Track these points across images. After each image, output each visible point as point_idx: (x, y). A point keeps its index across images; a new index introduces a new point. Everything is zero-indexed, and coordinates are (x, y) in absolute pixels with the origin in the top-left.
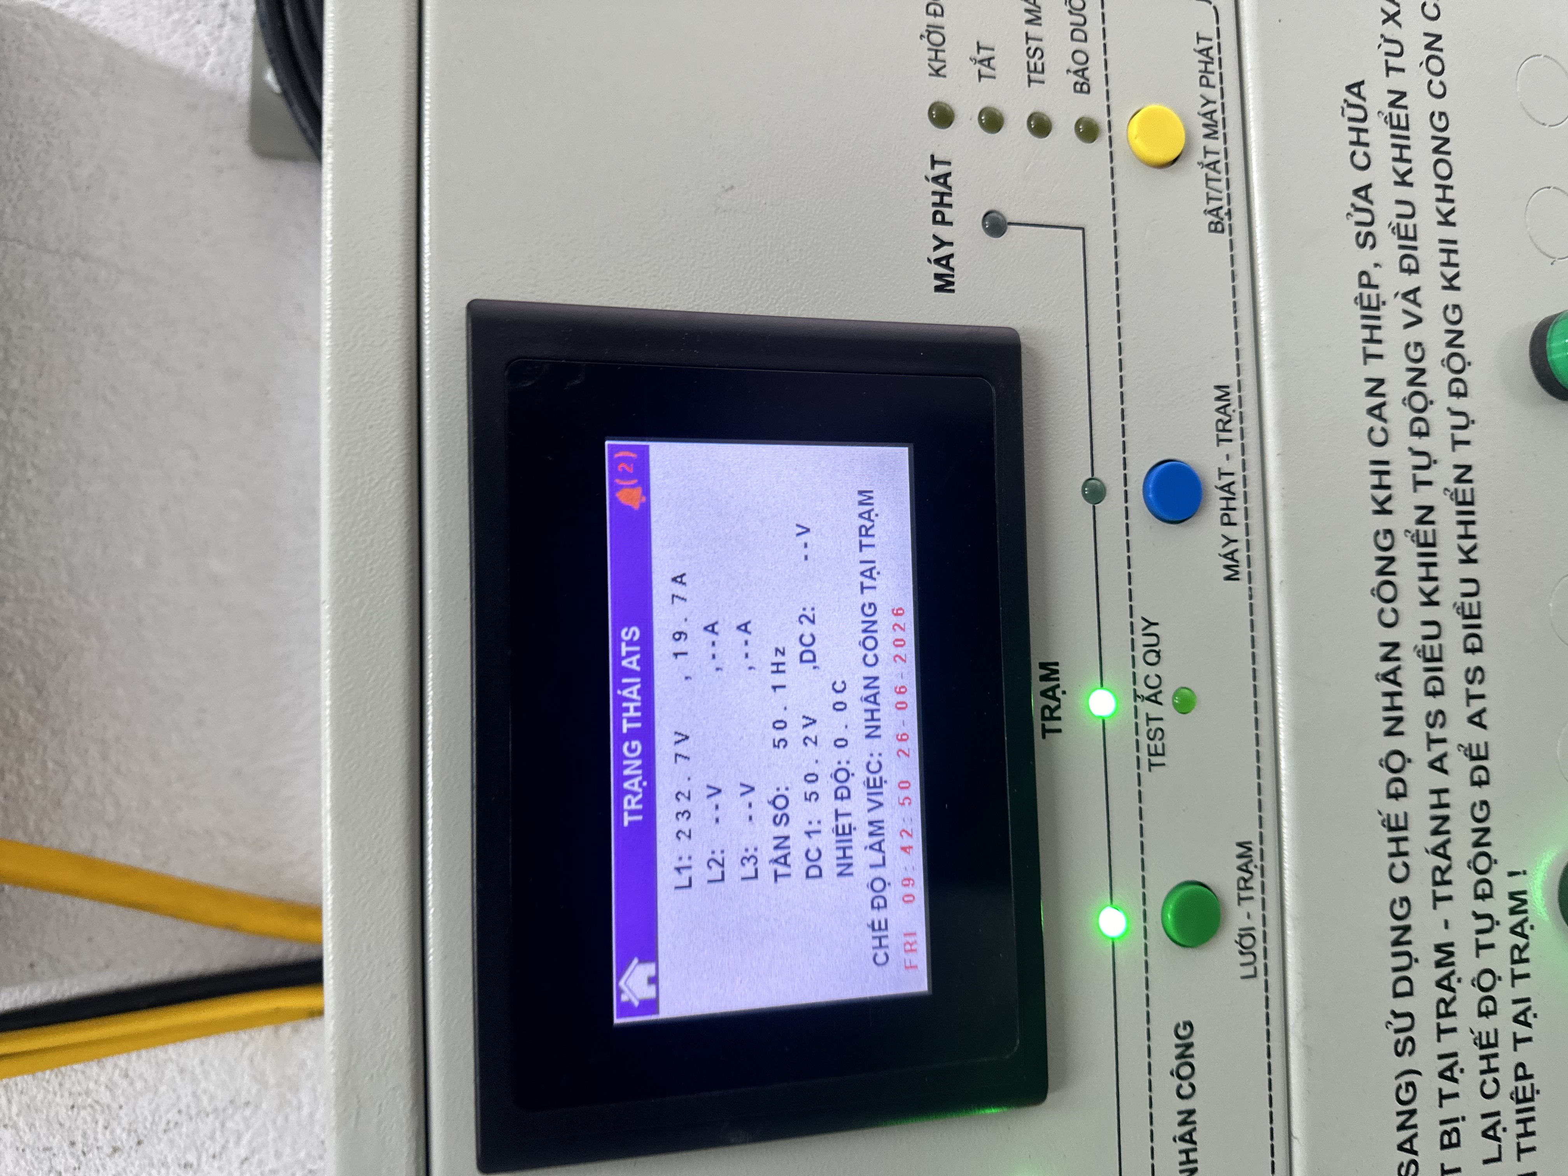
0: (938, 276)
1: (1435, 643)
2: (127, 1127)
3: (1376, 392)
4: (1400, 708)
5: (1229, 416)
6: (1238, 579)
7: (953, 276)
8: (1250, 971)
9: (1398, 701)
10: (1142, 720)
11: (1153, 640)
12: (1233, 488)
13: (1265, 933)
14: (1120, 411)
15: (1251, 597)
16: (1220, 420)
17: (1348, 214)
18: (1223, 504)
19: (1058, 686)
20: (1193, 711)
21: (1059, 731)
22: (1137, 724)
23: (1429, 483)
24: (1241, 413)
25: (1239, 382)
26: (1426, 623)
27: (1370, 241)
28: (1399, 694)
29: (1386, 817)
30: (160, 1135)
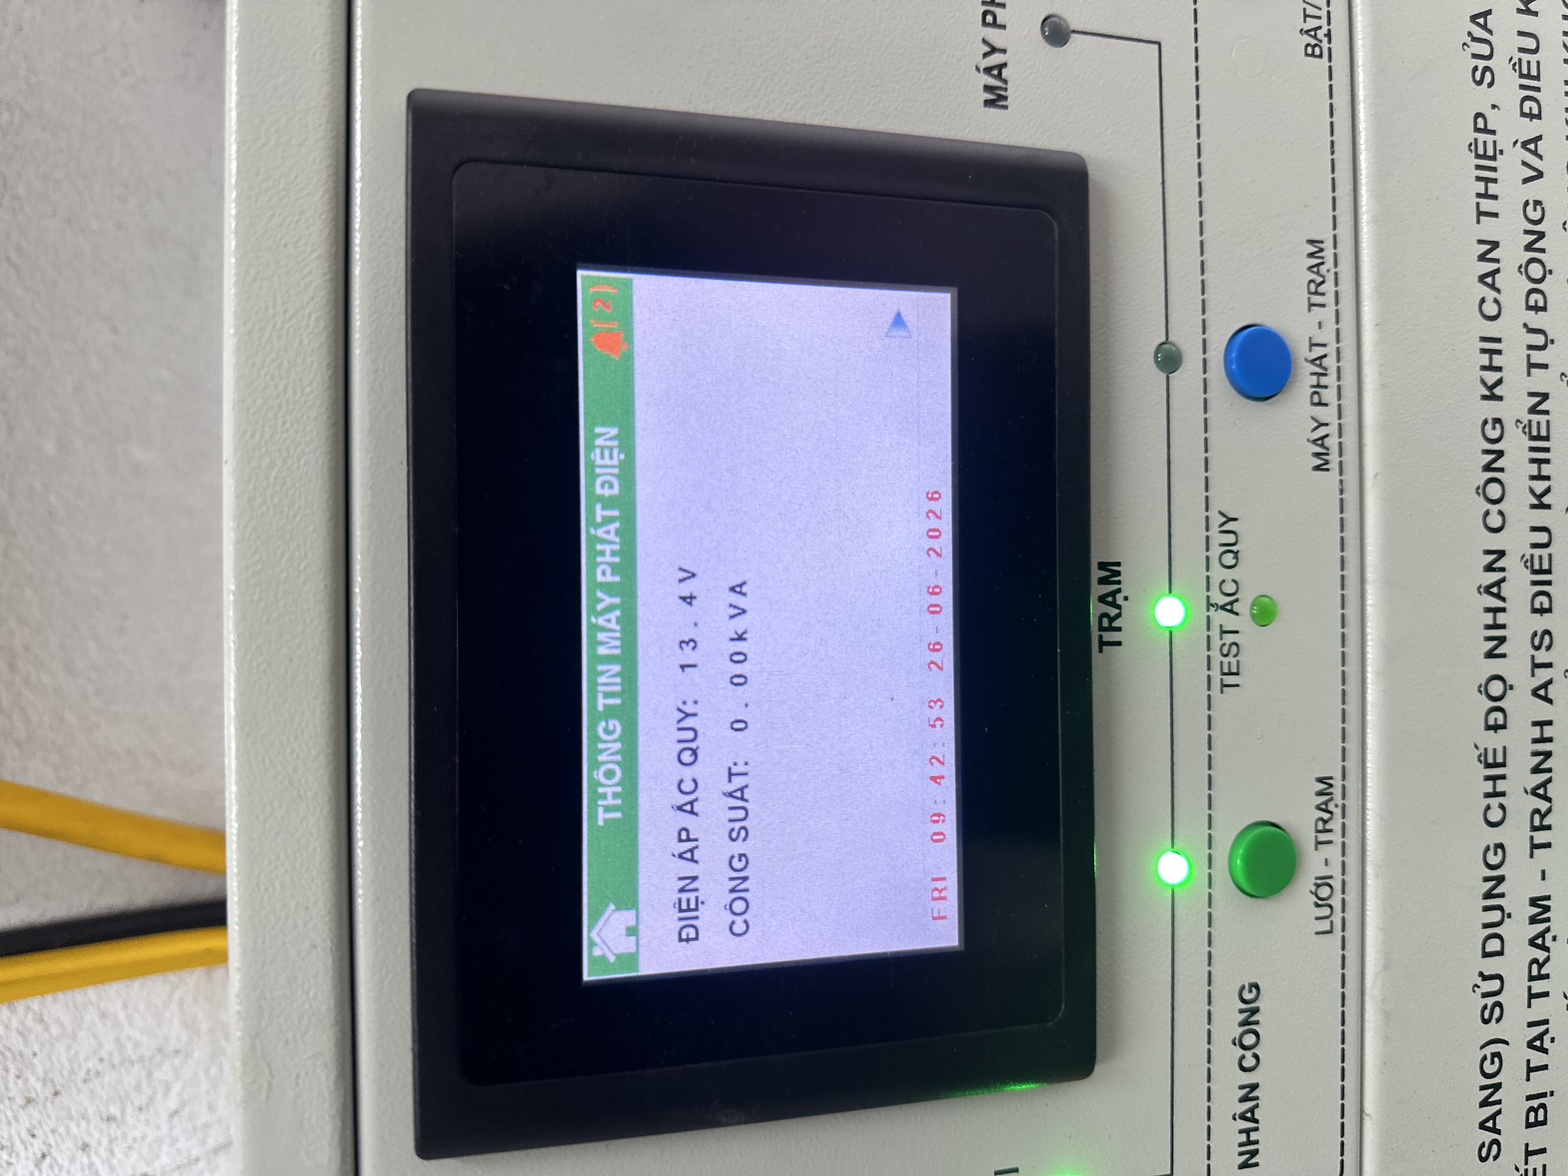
0: (988, 88)
1: (1544, 552)
2: (41, 1075)
3: (1488, 256)
4: (1503, 627)
5: (1323, 276)
6: (1328, 470)
7: (1006, 89)
8: (1325, 925)
9: (1501, 618)
10: (1215, 633)
11: (1231, 538)
12: (1325, 362)
13: (1344, 883)
14: (1199, 264)
15: (1342, 491)
16: (1312, 281)
17: (1464, 44)
18: (1314, 380)
19: (1119, 591)
20: (1272, 624)
21: (1119, 644)
22: (1209, 637)
23: (1545, 366)
24: (1336, 274)
25: (1335, 237)
26: (1534, 529)
27: (1488, 77)
28: (1503, 610)
29: (1483, 751)
30: (80, 1085)
